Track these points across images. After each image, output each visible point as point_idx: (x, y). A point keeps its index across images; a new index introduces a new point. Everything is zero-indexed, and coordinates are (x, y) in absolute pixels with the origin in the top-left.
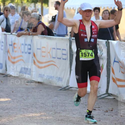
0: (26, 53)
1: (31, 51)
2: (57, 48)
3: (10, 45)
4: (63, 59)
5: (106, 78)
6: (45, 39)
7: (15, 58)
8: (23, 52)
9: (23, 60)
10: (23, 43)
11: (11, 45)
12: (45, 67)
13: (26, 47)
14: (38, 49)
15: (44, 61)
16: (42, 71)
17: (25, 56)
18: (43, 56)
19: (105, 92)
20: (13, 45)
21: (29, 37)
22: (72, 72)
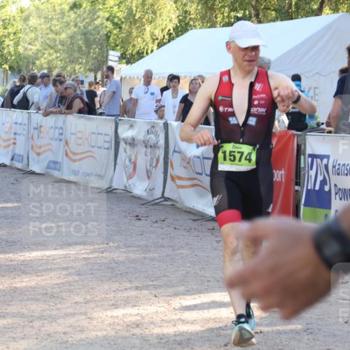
0: (56, 140)
1: (63, 137)
2: (99, 132)
3: (34, 129)
4: (105, 148)
5: (162, 175)
6: (82, 119)
7: (40, 147)
8: (52, 139)
9: (51, 150)
10: (53, 125)
11: (37, 129)
12: (80, 160)
13: (57, 131)
14: (72, 134)
15: (80, 151)
16: (76, 166)
17: (55, 143)
18: (78, 144)
19: (160, 196)
21: (61, 117)
22: (117, 166)
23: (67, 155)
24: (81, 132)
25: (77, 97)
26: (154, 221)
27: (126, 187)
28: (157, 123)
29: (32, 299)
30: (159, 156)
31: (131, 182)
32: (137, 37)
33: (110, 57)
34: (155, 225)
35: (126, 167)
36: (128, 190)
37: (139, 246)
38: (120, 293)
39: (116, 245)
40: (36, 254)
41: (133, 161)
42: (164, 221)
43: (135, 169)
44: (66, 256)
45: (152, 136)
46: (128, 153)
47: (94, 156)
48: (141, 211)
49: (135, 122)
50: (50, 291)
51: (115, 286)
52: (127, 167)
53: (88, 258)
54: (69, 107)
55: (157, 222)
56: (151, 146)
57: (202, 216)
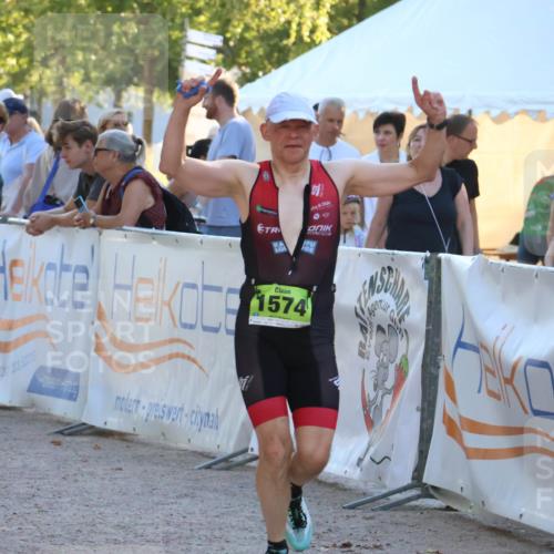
1: (87, 296)
4: (230, 332)
5: (417, 417)
6: (155, 243)
7: (9, 327)
9: (48, 337)
10: (56, 260)
12: (146, 365)
13: (68, 276)
18: (139, 319)
20: (8, 268)
21: (85, 237)
25: (135, 178)
45: (387, 298)
47: (193, 353)
56: (379, 328)
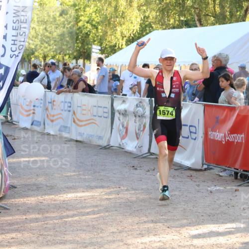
0: (65, 111)
1: (71, 109)
2: (99, 105)
3: (49, 102)
4: (104, 117)
5: (148, 137)
6: (86, 96)
7: (53, 116)
8: (62, 110)
9: (62, 118)
10: (63, 100)
11: (51, 103)
12: (85, 125)
13: (66, 104)
14: (78, 107)
15: (84, 119)
16: (82, 130)
17: (65, 114)
18: (83, 114)
19: (147, 151)
20: (52, 102)
22: (113, 130)
23: (74, 122)
24: (85, 105)
25: (81, 81)
26: (147, 170)
27: (120, 145)
28: (144, 100)
29: (80, 230)
30: (145, 123)
31: (124, 141)
32: (111, 35)
33: (93, 50)
34: (148, 173)
35: (119, 130)
36: (122, 147)
37: (142, 189)
38: (142, 225)
39: (126, 188)
40: (70, 196)
41: (125, 126)
42: (154, 170)
43: (126, 132)
44: (93, 197)
45: (140, 109)
46: (122, 121)
47: (96, 122)
48: (135, 162)
49: (127, 98)
50: (90, 223)
51: (136, 219)
52: (121, 130)
53: (110, 199)
54: (76, 87)
55: (149, 171)
56: (139, 116)
57: (180, 166)
